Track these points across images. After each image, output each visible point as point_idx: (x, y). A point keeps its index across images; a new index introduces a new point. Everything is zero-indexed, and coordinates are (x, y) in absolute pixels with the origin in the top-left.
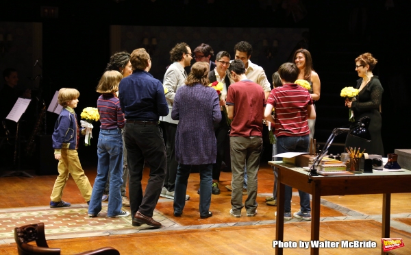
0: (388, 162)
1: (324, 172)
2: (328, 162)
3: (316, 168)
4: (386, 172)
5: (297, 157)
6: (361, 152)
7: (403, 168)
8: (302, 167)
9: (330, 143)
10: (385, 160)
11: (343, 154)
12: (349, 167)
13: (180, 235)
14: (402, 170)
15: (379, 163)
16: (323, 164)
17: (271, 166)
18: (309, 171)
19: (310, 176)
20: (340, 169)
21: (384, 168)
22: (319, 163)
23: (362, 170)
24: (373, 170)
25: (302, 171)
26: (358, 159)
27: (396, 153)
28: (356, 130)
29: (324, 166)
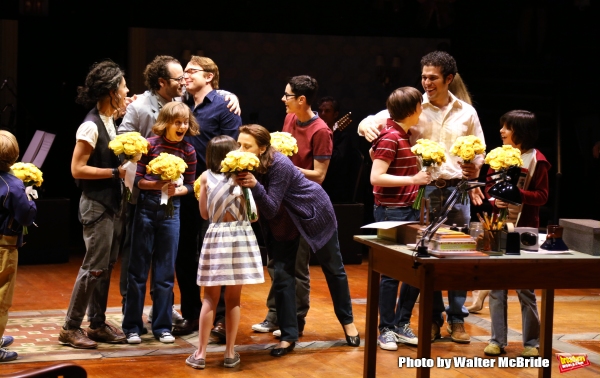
0: (548, 238)
1: (438, 252)
2: (447, 236)
3: (425, 245)
4: (542, 254)
5: (397, 228)
7: (572, 249)
8: (405, 244)
9: (451, 205)
10: (542, 238)
11: (474, 224)
12: (481, 245)
14: (570, 251)
15: (532, 241)
16: (438, 238)
18: (414, 250)
19: (416, 258)
20: (466, 247)
21: (540, 249)
22: (431, 237)
23: (504, 251)
24: (521, 251)
25: (406, 250)
26: (497, 231)
27: (561, 224)
28: (497, 186)
29: (441, 241)
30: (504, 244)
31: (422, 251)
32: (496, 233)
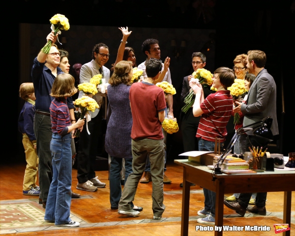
0: (289, 161)
1: (228, 170)
2: (232, 161)
3: (220, 167)
4: (287, 170)
5: (202, 156)
6: (263, 151)
8: (206, 166)
10: (286, 159)
11: (246, 153)
12: (252, 166)
13: (87, 232)
15: (280, 162)
16: (226, 162)
17: (178, 165)
18: (213, 170)
19: (214, 175)
20: (243, 167)
21: (285, 167)
22: (223, 162)
23: (265, 169)
24: (275, 169)
25: (207, 169)
28: (258, 129)
29: (228, 164)
30: (265, 165)
31: (218, 170)
32: (260, 158)
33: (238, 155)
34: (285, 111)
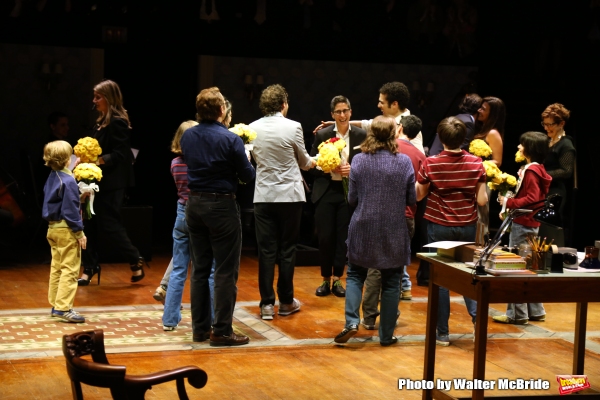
0: (586, 258)
1: (495, 270)
2: (501, 257)
3: (483, 265)
4: (582, 272)
5: (457, 249)
6: (547, 243)
8: (464, 262)
9: (505, 229)
12: (530, 264)
15: (573, 260)
16: (493, 259)
18: (473, 269)
19: (475, 276)
20: (518, 266)
21: (579, 267)
22: (487, 257)
23: (549, 269)
24: (564, 269)
25: (465, 267)
26: (544, 252)
27: (596, 245)
28: (541, 212)
29: (496, 261)
30: (549, 263)
32: (543, 254)
33: (510, 248)
34: (578, 185)
